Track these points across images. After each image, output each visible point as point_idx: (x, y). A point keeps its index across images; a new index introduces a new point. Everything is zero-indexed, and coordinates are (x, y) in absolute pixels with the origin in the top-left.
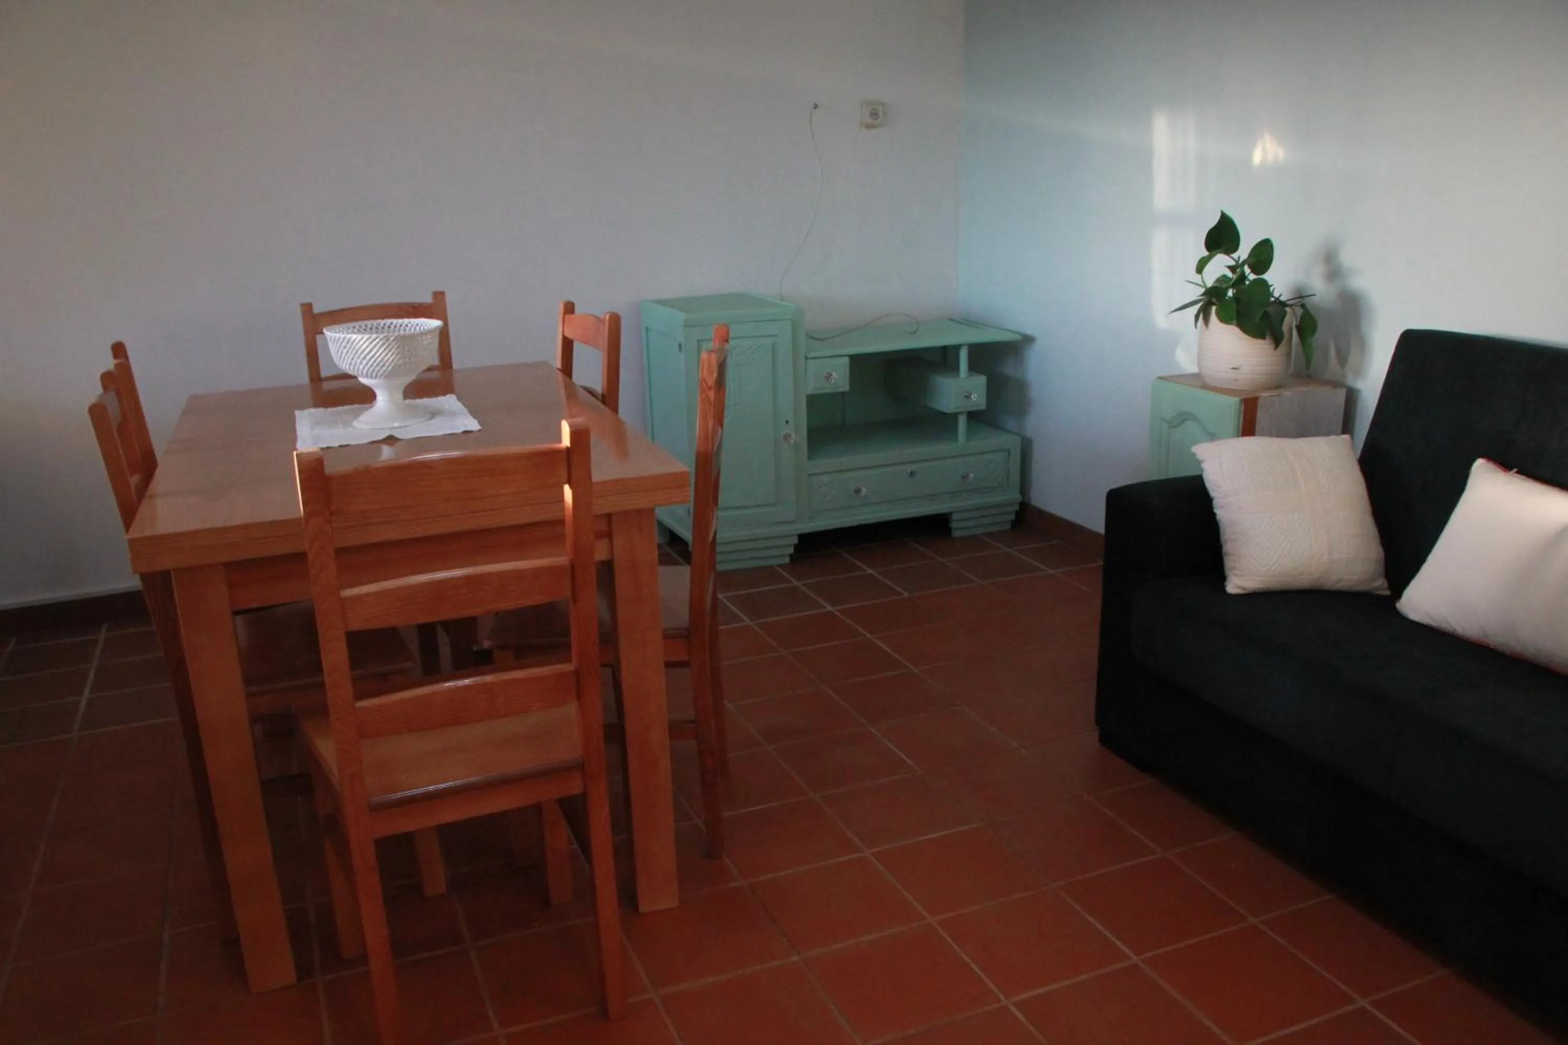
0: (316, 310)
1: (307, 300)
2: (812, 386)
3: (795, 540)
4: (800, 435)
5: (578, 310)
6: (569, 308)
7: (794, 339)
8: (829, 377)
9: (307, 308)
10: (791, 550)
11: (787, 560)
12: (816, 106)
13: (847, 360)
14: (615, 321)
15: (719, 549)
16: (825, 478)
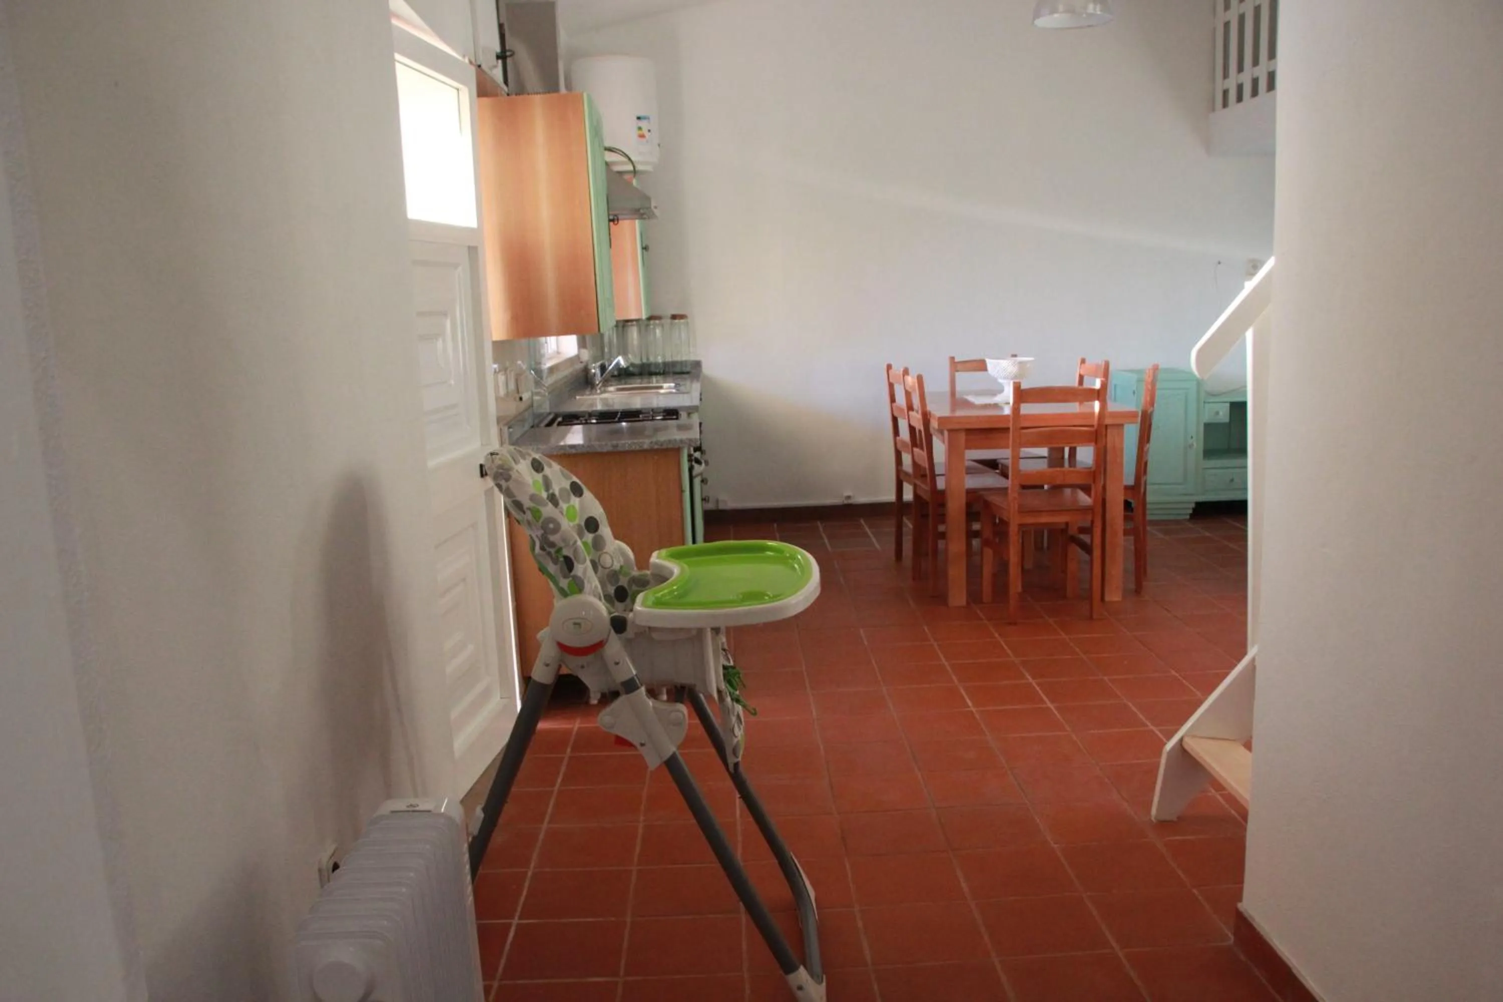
0: (957, 360)
1: (952, 355)
2: (1207, 418)
3: (1193, 505)
4: (1198, 445)
5: (1087, 362)
6: (1083, 361)
7: (1198, 392)
8: (1217, 413)
9: (952, 359)
10: (1191, 511)
11: (1188, 517)
12: (1219, 263)
13: (1228, 405)
14: (1107, 365)
15: (1148, 506)
16: (1214, 471)
